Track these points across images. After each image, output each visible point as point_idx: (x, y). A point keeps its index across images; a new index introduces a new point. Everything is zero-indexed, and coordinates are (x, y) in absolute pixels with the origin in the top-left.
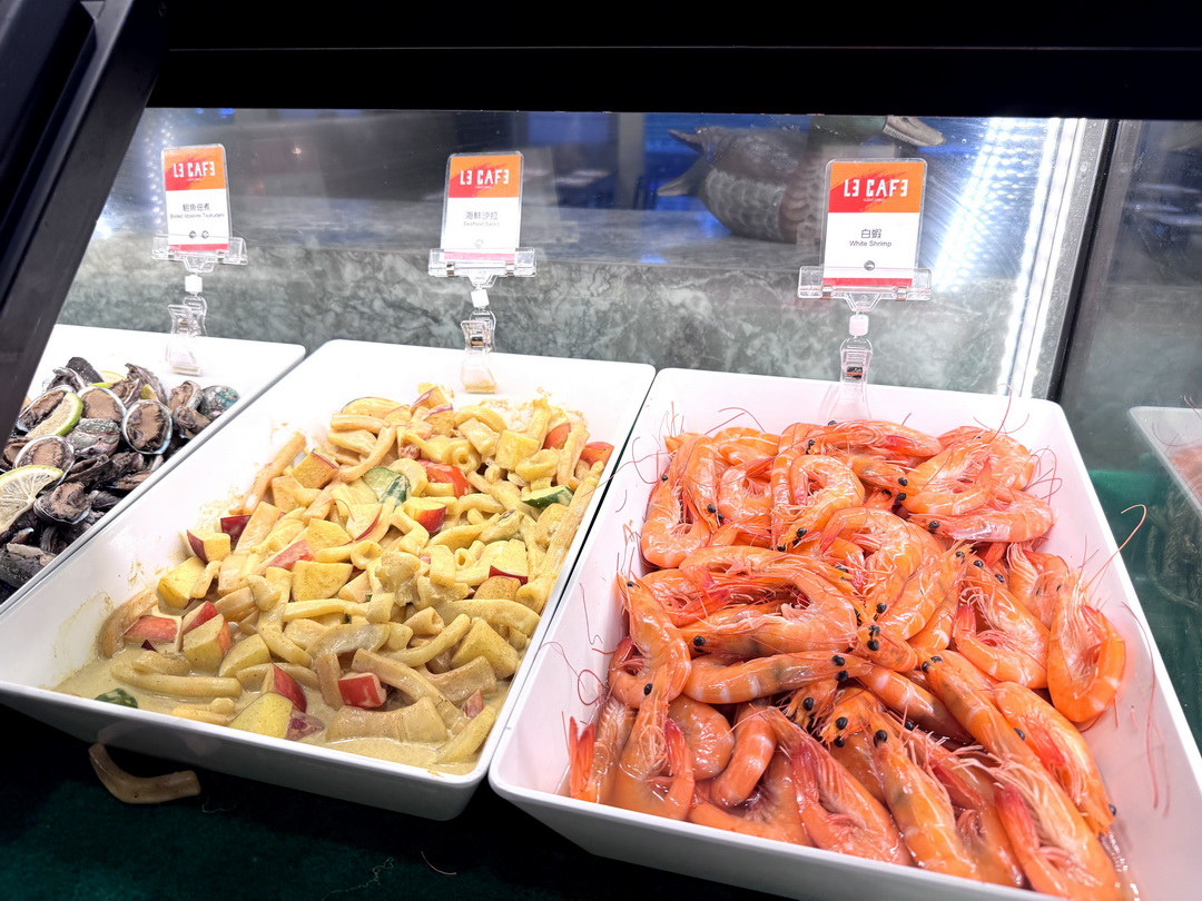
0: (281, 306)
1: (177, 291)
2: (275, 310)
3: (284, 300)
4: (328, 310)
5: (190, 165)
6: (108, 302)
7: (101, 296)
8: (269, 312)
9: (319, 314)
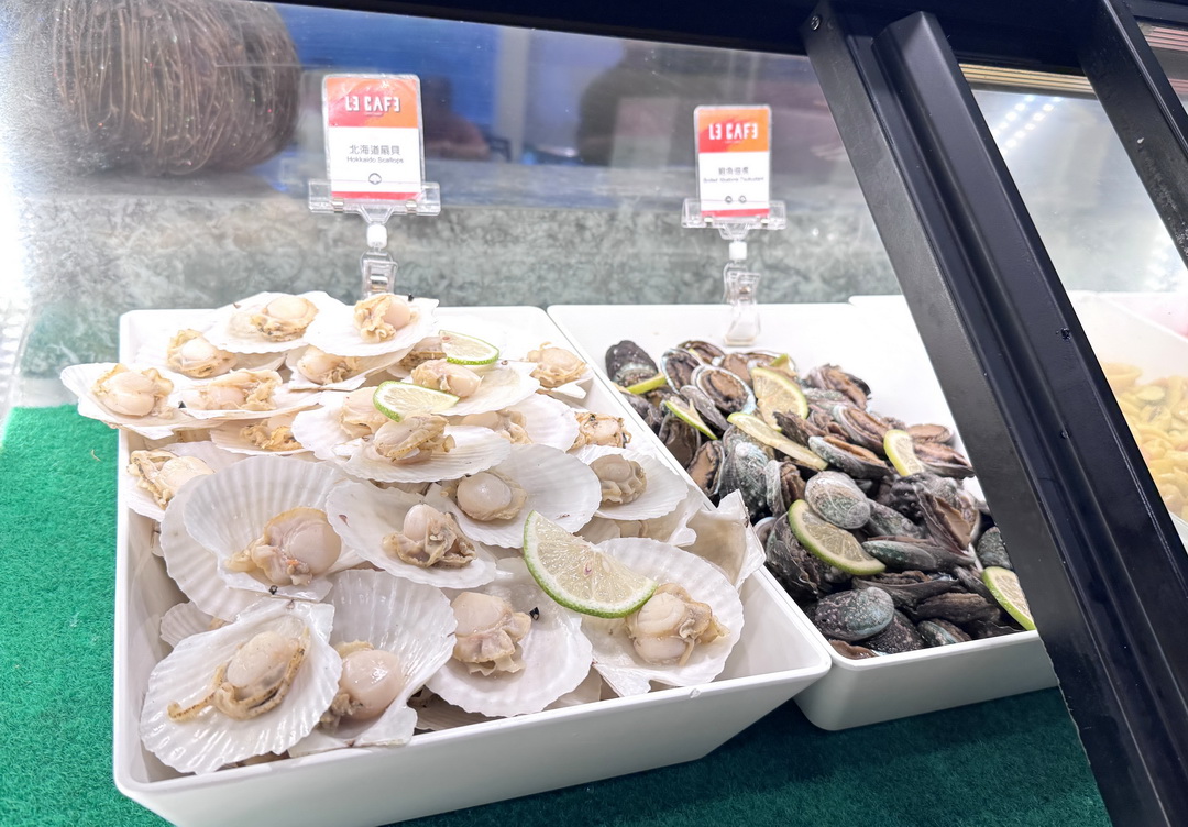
0: (661, 276)
1: (545, 267)
2: (653, 282)
3: (666, 270)
4: (707, 277)
5: (729, 127)
6: (450, 285)
7: (442, 277)
8: (646, 283)
9: (698, 281)
